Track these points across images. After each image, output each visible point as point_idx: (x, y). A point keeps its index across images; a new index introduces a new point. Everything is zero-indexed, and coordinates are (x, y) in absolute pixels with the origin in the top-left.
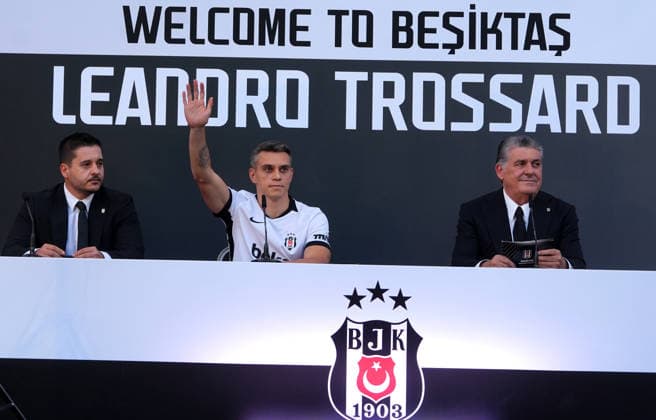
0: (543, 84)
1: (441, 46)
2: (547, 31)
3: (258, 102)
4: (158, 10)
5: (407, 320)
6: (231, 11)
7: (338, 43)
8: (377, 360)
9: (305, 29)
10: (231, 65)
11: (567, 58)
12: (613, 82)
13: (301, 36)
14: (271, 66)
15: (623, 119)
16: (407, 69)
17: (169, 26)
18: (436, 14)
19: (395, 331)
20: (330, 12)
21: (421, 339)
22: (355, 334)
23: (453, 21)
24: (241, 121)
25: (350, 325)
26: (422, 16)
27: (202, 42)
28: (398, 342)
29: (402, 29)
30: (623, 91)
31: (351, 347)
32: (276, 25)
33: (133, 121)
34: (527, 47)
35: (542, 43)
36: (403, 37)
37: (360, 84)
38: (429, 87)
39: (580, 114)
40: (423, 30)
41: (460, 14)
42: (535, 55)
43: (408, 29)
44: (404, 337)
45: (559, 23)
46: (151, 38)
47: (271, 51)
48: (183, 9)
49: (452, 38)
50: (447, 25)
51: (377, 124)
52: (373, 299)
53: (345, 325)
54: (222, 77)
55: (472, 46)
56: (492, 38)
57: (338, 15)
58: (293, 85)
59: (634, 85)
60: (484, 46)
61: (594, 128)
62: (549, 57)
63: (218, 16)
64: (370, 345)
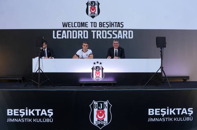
0: (120, 32)
2: (120, 25)
3: (81, 35)
4: (67, 23)
5: (102, 66)
6: (77, 23)
7: (92, 27)
8: (98, 72)
9: (87, 25)
10: (77, 30)
11: (123, 28)
12: (129, 31)
13: (87, 26)
14: (83, 30)
15: (131, 36)
16: (101, 30)
17: (69, 25)
18: (105, 22)
22: (95, 68)
23: (107, 23)
24: (79, 38)
26: (103, 23)
27: (73, 27)
30: (131, 33)
31: (94, 70)
32: (83, 24)
33: (64, 38)
34: (118, 27)
36: (101, 26)
37: (95, 32)
38: (104, 33)
39: (125, 36)
40: (103, 25)
41: (108, 22)
42: (119, 28)
43: (101, 25)
44: (101, 68)
45: (122, 23)
46: (66, 27)
47: (83, 28)
48: (70, 22)
49: (107, 26)
50: (107, 24)
51: (97, 38)
52: (97, 63)
53: (93, 67)
54: (76, 32)
55: (110, 27)
56: (113, 26)
57: (92, 23)
58: (86, 33)
60: (112, 27)
61: (127, 38)
62: (121, 28)
63: (75, 23)
64: (97, 69)
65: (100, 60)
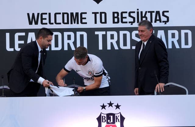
0: (161, 33)
1: (128, 22)
2: (162, 17)
3: (71, 42)
4: (38, 14)
5: (120, 113)
6: (62, 14)
7: (96, 23)
8: (111, 125)
9: (85, 18)
10: (62, 31)
11: (168, 25)
12: (183, 32)
13: (84, 21)
14: (75, 31)
15: (186, 43)
16: (118, 30)
17: (42, 19)
18: (126, 12)
19: (116, 116)
20: (93, 13)
21: (125, 118)
22: (104, 118)
23: (132, 14)
24: (66, 48)
25: (102, 115)
26: (122, 13)
27: (53, 24)
28: (117, 120)
29: (116, 17)
30: (186, 35)
31: (103, 122)
32: (76, 17)
34: (155, 22)
35: (160, 20)
36: (116, 20)
37: (103, 35)
38: (125, 36)
39: (173, 42)
40: (122, 18)
41: (134, 12)
43: (117, 17)
44: (119, 118)
45: (165, 14)
46: (36, 23)
47: (75, 26)
48: (46, 14)
49: (132, 20)
50: (130, 16)
51: (109, 48)
52: (109, 106)
53: (101, 115)
55: (138, 22)
56: (144, 19)
57: (95, 14)
58: (82, 36)
59: (190, 33)
61: (177, 46)
62: (162, 25)
63: (57, 15)
64: (109, 121)
65: (115, 99)
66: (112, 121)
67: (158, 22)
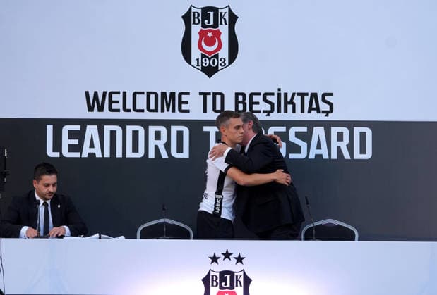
0: (319, 132)
1: (262, 112)
2: (321, 104)
3: (161, 144)
4: (105, 93)
5: (243, 270)
6: (146, 93)
7: (205, 111)
8: (227, 292)
9: (187, 103)
10: (146, 124)
11: (331, 117)
12: (357, 131)
13: (184, 107)
14: (168, 124)
15: (363, 151)
17: (111, 102)
18: (259, 94)
19: (237, 276)
20: (201, 94)
21: (251, 280)
23: (269, 98)
24: (152, 155)
25: (212, 273)
26: (251, 95)
27: (129, 111)
28: (239, 283)
29: (240, 102)
30: (363, 135)
31: (213, 285)
32: (170, 100)
33: (92, 155)
34: (309, 112)
35: (318, 109)
36: (241, 107)
37: (217, 133)
39: (339, 148)
40: (252, 103)
41: (273, 94)
42: (314, 116)
43: (243, 102)
44: (242, 280)
45: (327, 98)
46: (101, 109)
47: (168, 115)
48: (118, 93)
49: (268, 107)
50: (265, 100)
52: (225, 259)
53: (209, 273)
54: (141, 130)
55: (279, 111)
56: (290, 107)
57: (205, 95)
58: (180, 134)
59: (369, 132)
60: (286, 111)
61: (347, 156)
62: (322, 117)
63: (138, 96)
64: (223, 284)
65: (235, 246)
66: (228, 285)
67: (314, 112)
